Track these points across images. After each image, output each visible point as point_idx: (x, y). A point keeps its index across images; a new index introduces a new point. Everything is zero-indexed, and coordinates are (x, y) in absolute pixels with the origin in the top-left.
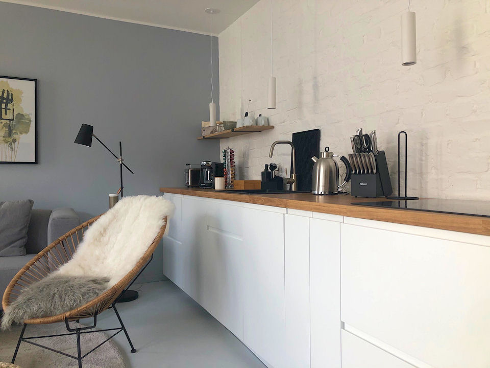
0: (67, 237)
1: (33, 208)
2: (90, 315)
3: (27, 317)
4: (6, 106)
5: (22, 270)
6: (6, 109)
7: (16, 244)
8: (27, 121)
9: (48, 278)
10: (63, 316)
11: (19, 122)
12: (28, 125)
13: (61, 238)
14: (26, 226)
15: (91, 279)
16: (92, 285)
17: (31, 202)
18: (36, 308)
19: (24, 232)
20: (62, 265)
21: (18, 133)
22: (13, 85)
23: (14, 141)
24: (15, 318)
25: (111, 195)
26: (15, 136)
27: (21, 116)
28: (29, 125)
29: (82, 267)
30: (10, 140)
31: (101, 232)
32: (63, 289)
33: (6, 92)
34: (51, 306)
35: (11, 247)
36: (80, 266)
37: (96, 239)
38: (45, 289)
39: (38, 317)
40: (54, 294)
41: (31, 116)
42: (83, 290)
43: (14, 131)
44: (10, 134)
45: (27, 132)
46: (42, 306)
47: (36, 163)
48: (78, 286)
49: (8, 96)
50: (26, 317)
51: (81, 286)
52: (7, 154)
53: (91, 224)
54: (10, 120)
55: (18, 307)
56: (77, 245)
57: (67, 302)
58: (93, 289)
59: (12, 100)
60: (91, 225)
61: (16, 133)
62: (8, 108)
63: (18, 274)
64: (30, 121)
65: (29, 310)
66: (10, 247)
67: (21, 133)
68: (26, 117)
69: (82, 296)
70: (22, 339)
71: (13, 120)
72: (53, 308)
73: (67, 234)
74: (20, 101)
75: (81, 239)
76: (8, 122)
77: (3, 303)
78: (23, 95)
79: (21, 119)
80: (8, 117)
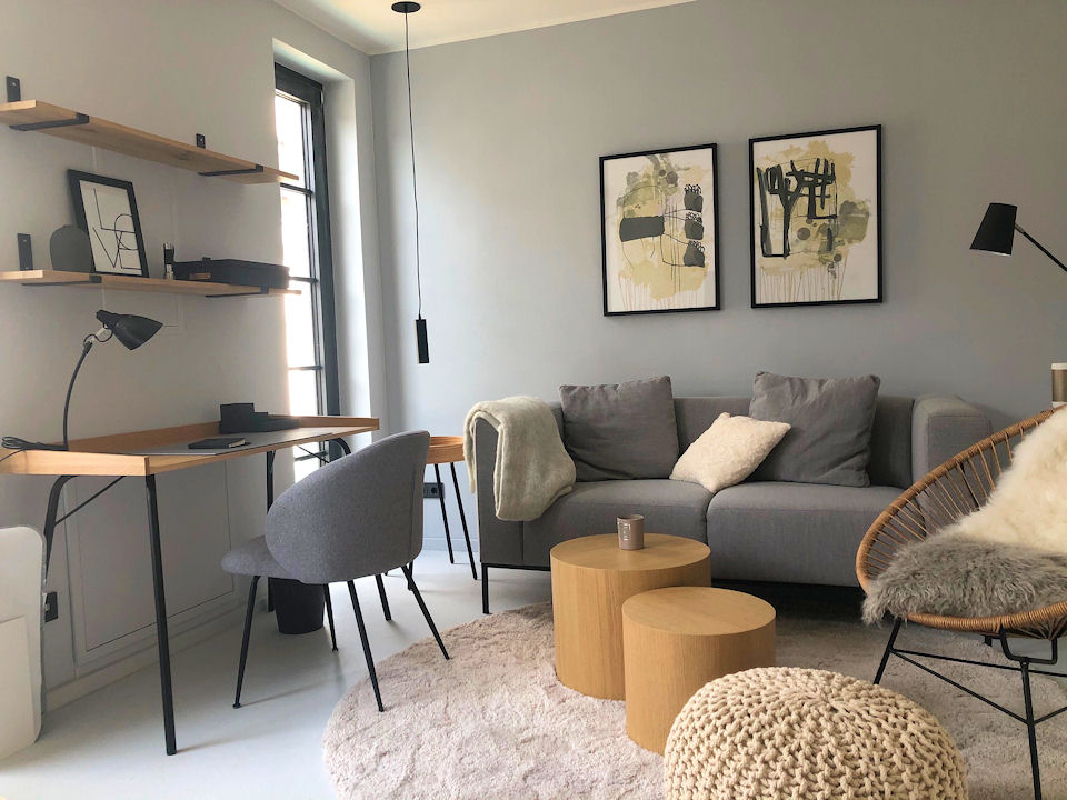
0: (972, 455)
1: (880, 392)
2: (1040, 634)
3: (915, 608)
4: (823, 190)
5: (884, 515)
6: (823, 196)
7: (849, 463)
8: (861, 216)
9: (937, 537)
10: (994, 623)
11: (846, 219)
12: (864, 223)
13: (959, 456)
14: (868, 428)
15: (1045, 554)
16: (1052, 566)
17: (875, 379)
18: (931, 592)
19: (865, 440)
20: (966, 513)
21: (846, 242)
22: (835, 145)
23: (838, 258)
24: (890, 604)
25: (1056, 367)
26: (839, 249)
27: (849, 207)
28: (866, 223)
29: (1013, 525)
30: (831, 257)
31: (1056, 451)
32: (988, 566)
33: (822, 162)
34: (964, 595)
35: (842, 469)
36: (1007, 520)
37: (1046, 467)
38: (944, 559)
39: (936, 613)
40: (968, 572)
41: (868, 204)
42: (1037, 575)
43: (837, 240)
44: (830, 247)
45: (860, 239)
46: (944, 591)
47: (880, 300)
48: (1022, 565)
49: (826, 170)
50: (913, 607)
51: (1028, 566)
52: (826, 286)
53: (1029, 429)
54: (831, 217)
55: (894, 585)
56: (995, 475)
57: (1000, 593)
58: (1060, 576)
59: (833, 177)
60: (1030, 433)
61: (840, 242)
62: (827, 193)
63: (878, 520)
64: (868, 214)
65: (916, 595)
66: (840, 467)
67: (850, 242)
68: (860, 208)
69: (1035, 587)
70: (890, 650)
71: (835, 217)
72: (969, 600)
73: (973, 449)
74: (848, 175)
75: (1006, 463)
76: (826, 221)
77: (858, 572)
78: (853, 163)
79: (850, 213)
80: (826, 212)
